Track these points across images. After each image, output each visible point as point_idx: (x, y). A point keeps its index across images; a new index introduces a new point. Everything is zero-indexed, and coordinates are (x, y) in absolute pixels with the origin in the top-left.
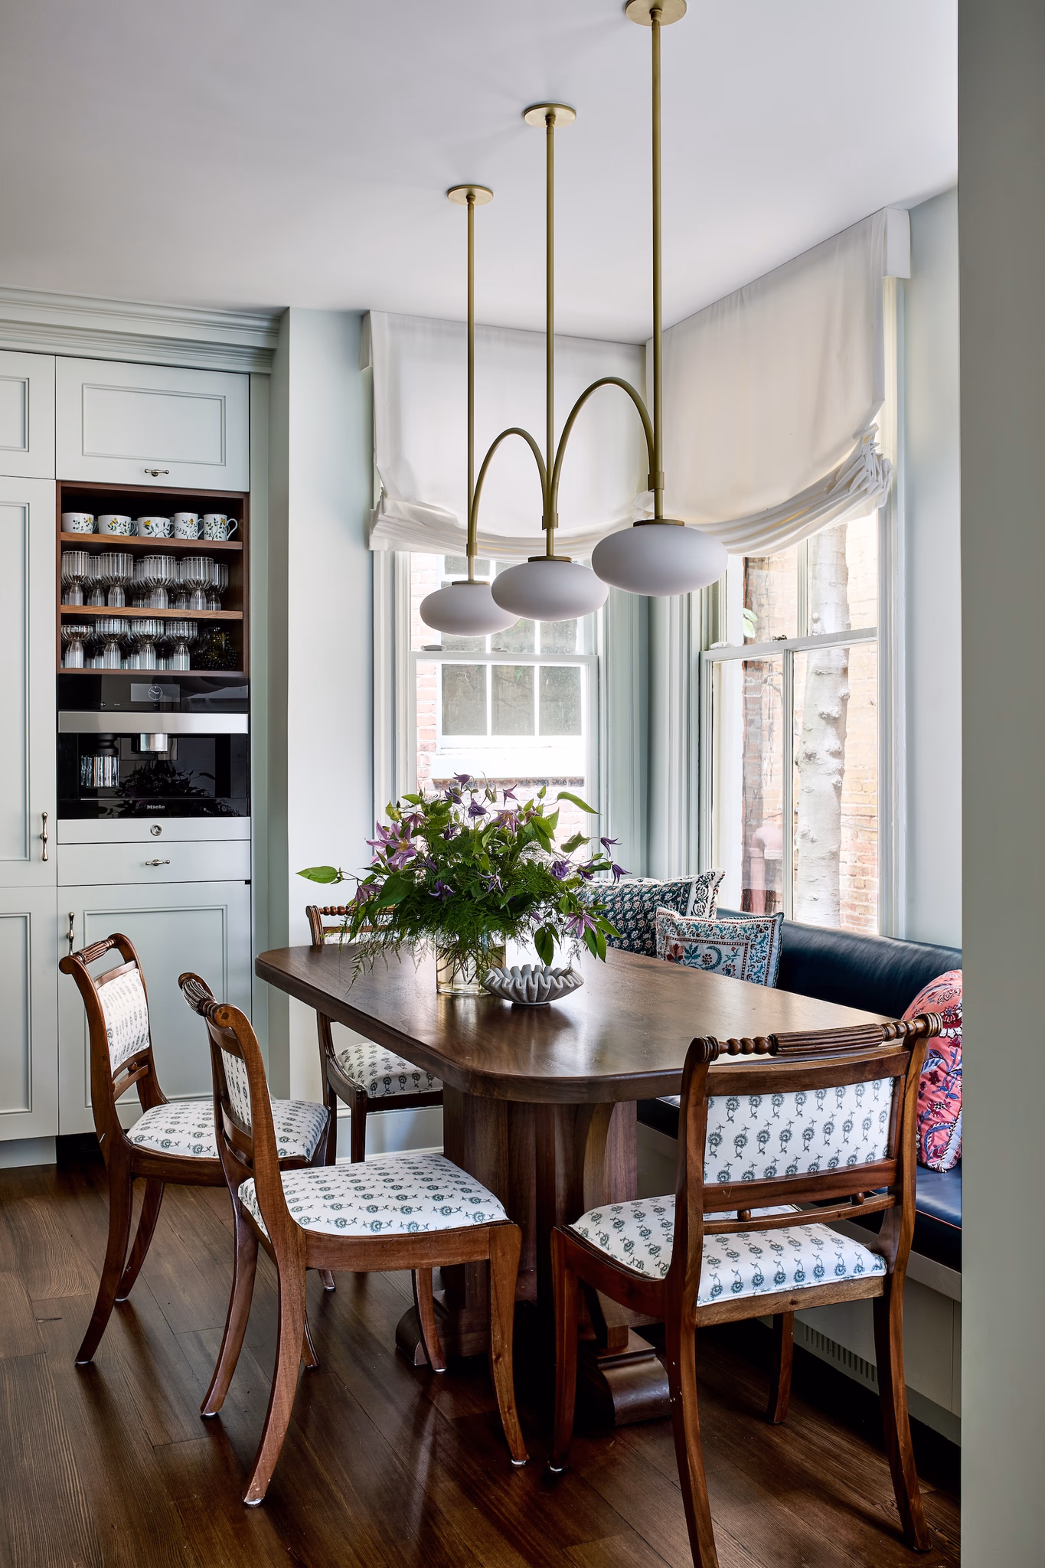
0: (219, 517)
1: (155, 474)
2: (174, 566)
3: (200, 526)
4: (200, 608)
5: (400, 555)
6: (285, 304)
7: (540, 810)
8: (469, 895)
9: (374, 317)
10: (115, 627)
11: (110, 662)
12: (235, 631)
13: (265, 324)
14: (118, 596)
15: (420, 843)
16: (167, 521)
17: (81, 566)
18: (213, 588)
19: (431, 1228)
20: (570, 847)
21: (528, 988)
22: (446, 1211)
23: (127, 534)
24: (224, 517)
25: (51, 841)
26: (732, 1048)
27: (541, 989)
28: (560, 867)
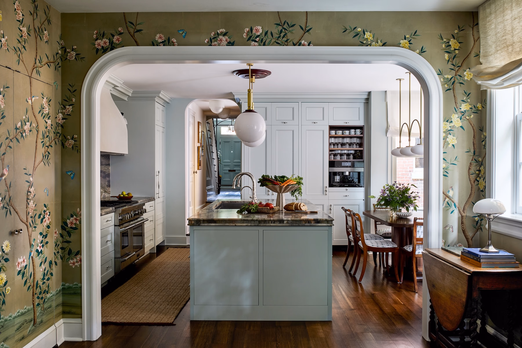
0: (358, 130)
1: (346, 123)
2: (350, 139)
3: (355, 132)
4: (355, 148)
5: (393, 137)
6: (370, 91)
7: (408, 187)
8: (394, 200)
9: (387, 92)
10: (339, 152)
11: (338, 158)
12: (361, 152)
13: (367, 94)
14: (340, 145)
15: (388, 192)
16: (349, 131)
17: (333, 140)
18: (358, 143)
19: (386, 247)
20: (411, 193)
21: (403, 215)
22: (388, 245)
23: (341, 134)
24: (360, 130)
25: (328, 191)
26: (419, 219)
27: (407, 215)
28: (409, 196)
